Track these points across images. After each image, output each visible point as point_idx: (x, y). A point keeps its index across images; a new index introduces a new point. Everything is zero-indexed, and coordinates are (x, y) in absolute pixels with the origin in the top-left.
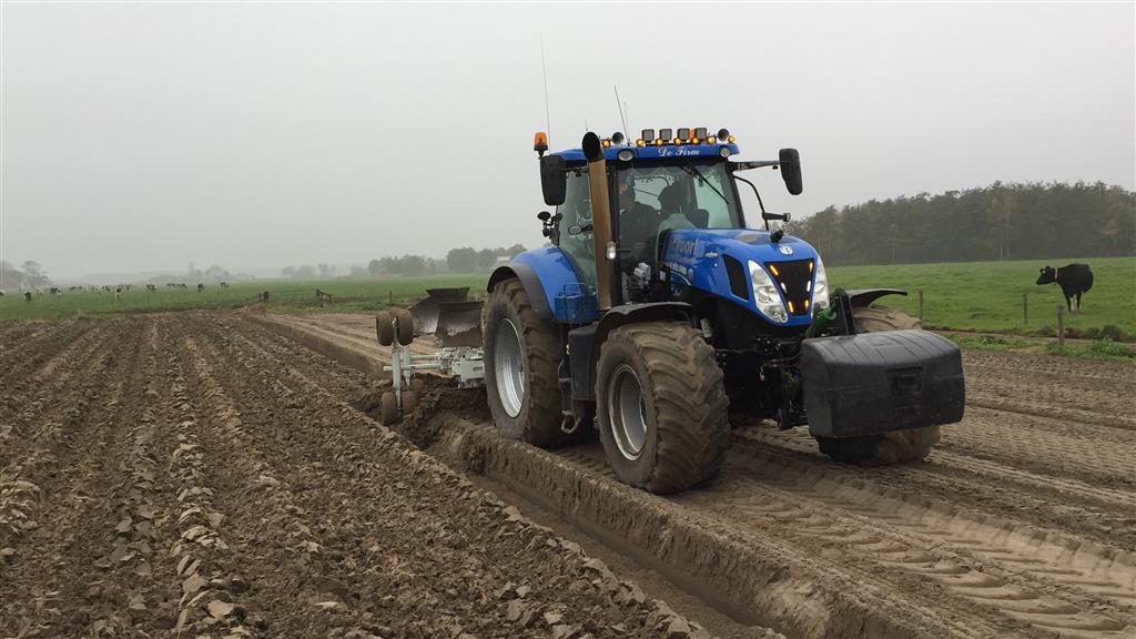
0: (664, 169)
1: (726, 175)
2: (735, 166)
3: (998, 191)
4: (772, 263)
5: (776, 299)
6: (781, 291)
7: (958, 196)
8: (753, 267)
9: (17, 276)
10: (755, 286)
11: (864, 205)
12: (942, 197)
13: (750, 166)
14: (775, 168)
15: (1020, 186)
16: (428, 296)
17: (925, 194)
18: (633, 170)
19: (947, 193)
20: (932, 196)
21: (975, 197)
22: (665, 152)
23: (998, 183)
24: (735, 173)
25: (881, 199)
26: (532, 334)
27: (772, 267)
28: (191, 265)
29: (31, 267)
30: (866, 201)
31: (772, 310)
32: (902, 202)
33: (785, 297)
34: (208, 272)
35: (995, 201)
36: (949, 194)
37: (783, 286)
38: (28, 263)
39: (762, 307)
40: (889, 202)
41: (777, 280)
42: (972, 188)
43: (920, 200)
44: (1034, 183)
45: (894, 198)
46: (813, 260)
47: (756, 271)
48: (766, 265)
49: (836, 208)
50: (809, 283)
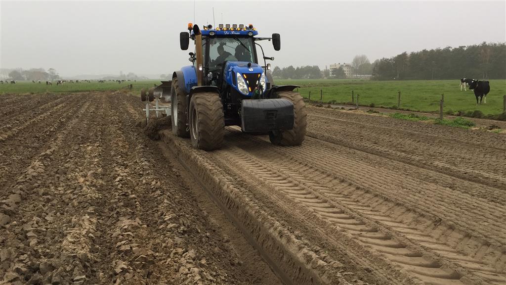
0: (227, 39)
1: (251, 42)
2: (255, 39)
3: (484, 46)
4: (245, 74)
5: (246, 87)
6: (247, 84)
7: (465, 49)
8: (238, 75)
9: (46, 74)
10: (238, 82)
11: (421, 52)
12: (458, 49)
13: (260, 39)
14: (270, 40)
15: (495, 44)
16: (162, 83)
17: (449, 47)
18: (216, 39)
19: (460, 47)
20: (453, 48)
21: (473, 49)
22: (227, 33)
23: (485, 43)
24: (255, 42)
25: (429, 49)
26: (179, 96)
27: (244, 75)
28: (121, 72)
29: (52, 71)
30: (422, 50)
31: (244, 90)
32: (438, 51)
33: (248, 86)
34: (128, 76)
35: (483, 51)
36: (461, 48)
37: (248, 82)
38: (51, 69)
39: (240, 88)
40: (432, 51)
41: (246, 80)
42: (472, 45)
43: (447, 50)
44: (502, 43)
45: (434, 49)
46: (261, 74)
47: (239, 76)
48: (242, 74)
49: (407, 53)
50: (258, 81)
